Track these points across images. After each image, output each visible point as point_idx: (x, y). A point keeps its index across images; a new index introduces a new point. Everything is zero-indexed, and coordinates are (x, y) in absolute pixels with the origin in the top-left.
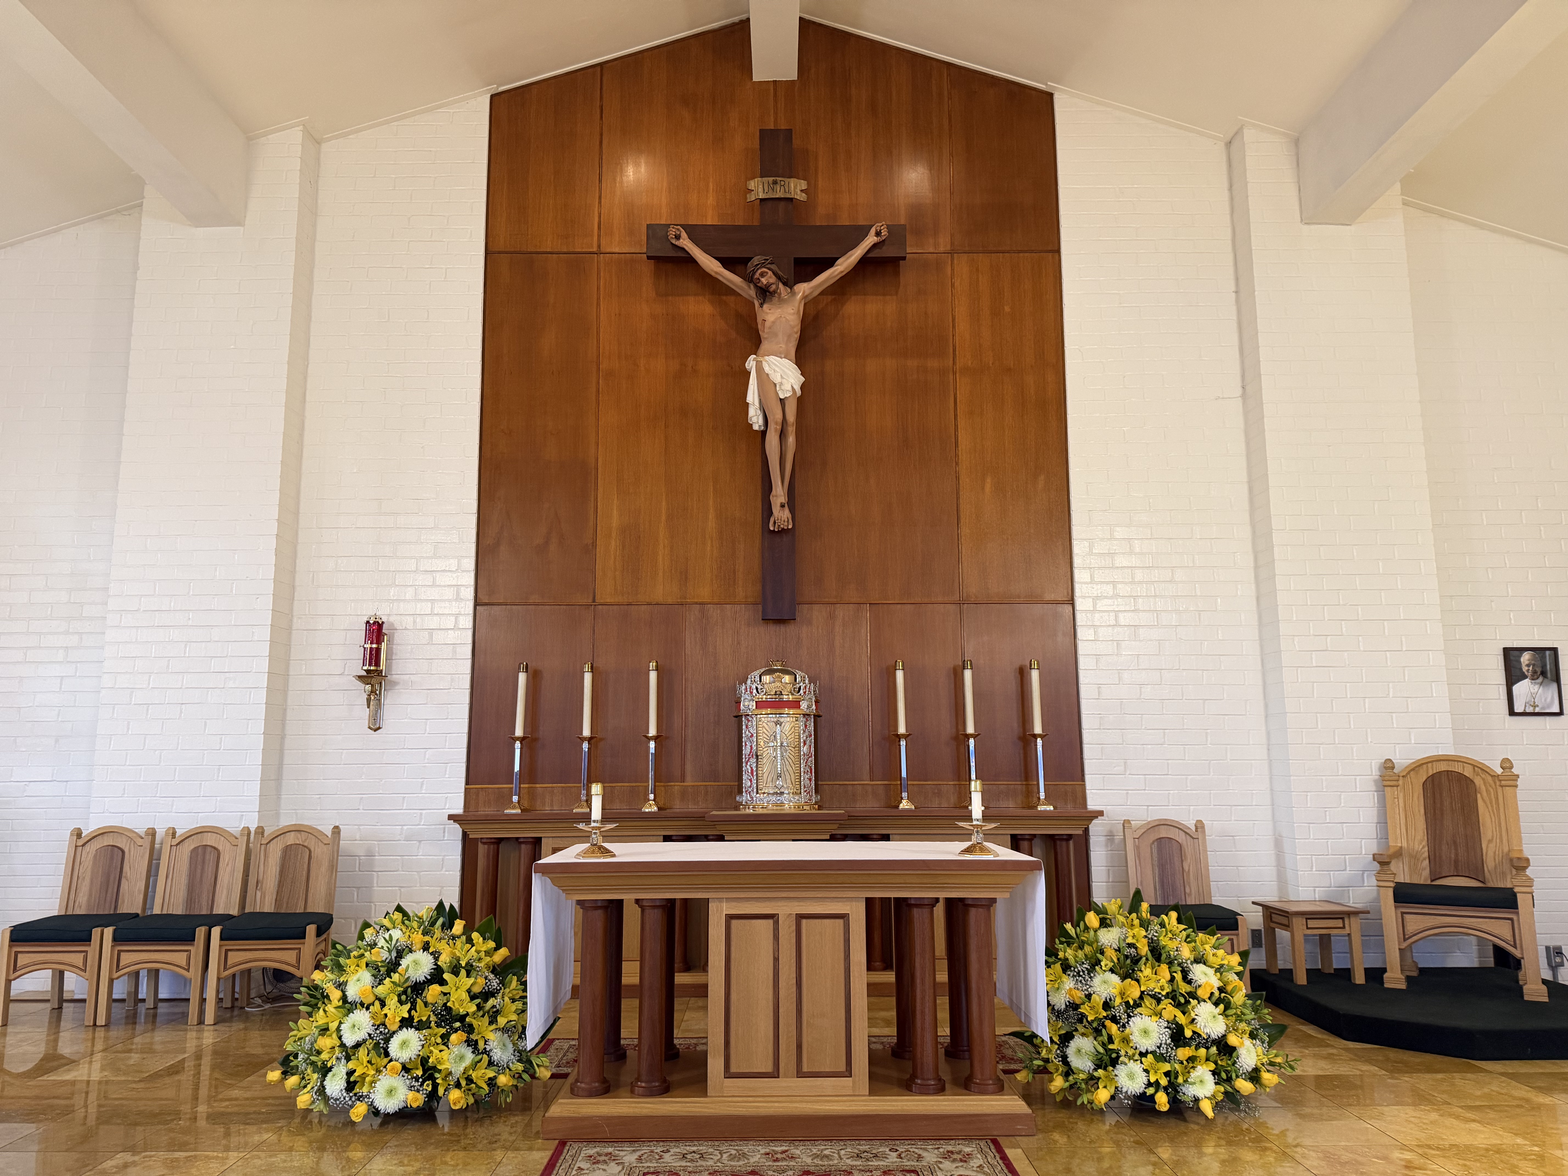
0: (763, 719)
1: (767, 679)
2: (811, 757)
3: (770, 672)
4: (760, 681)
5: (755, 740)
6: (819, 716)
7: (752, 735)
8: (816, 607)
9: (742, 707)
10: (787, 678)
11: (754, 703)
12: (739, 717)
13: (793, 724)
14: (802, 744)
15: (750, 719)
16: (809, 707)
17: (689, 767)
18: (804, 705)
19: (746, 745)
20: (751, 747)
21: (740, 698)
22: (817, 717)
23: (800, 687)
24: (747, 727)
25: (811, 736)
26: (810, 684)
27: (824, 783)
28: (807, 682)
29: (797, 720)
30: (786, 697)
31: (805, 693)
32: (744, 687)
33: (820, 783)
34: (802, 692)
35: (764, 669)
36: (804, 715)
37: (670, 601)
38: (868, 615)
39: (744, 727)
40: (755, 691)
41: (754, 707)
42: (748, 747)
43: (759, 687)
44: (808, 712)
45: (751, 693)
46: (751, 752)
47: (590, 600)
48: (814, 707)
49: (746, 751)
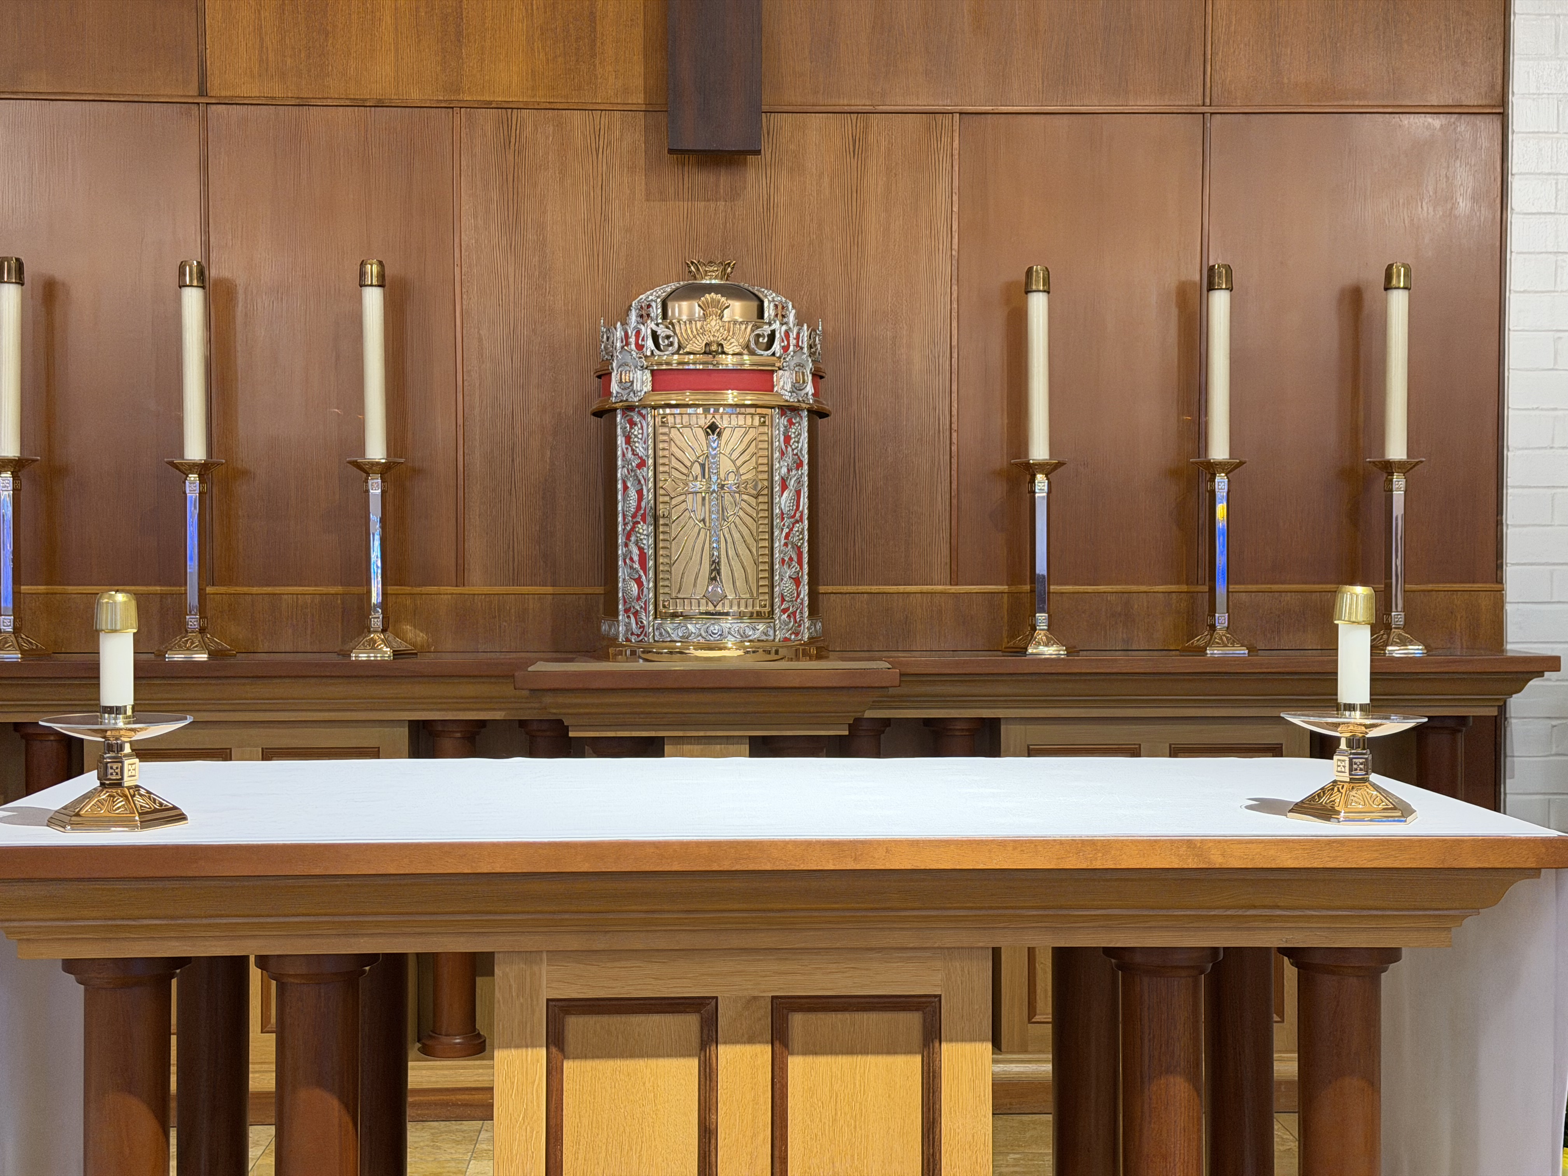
0: (670, 419)
1: (682, 309)
2: (801, 520)
3: (693, 291)
4: (665, 316)
5: (651, 474)
6: (823, 415)
7: (642, 464)
8: (815, 121)
9: (615, 387)
10: (736, 309)
11: (648, 375)
12: (605, 414)
13: (752, 433)
14: (777, 488)
15: (637, 419)
16: (797, 388)
17: (476, 545)
18: (783, 382)
19: (626, 488)
20: (640, 493)
21: (609, 362)
22: (817, 414)
23: (773, 332)
24: (628, 440)
25: (800, 465)
26: (800, 324)
27: (830, 589)
28: (791, 318)
29: (763, 424)
30: (736, 359)
31: (786, 349)
32: (619, 333)
33: (822, 589)
34: (777, 347)
35: (673, 286)
36: (780, 407)
37: (415, 95)
38: (956, 144)
39: (621, 440)
40: (650, 343)
41: (649, 387)
42: (633, 493)
43: (662, 331)
44: (792, 399)
45: (640, 347)
46: (639, 507)
47: (193, 89)
48: (810, 389)
49: (627, 502)
